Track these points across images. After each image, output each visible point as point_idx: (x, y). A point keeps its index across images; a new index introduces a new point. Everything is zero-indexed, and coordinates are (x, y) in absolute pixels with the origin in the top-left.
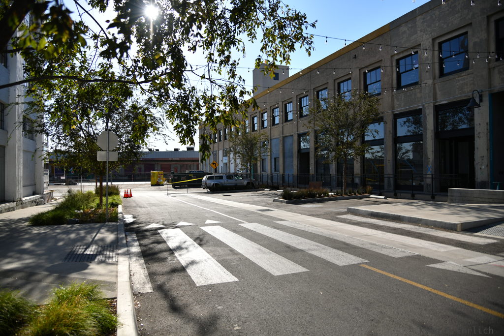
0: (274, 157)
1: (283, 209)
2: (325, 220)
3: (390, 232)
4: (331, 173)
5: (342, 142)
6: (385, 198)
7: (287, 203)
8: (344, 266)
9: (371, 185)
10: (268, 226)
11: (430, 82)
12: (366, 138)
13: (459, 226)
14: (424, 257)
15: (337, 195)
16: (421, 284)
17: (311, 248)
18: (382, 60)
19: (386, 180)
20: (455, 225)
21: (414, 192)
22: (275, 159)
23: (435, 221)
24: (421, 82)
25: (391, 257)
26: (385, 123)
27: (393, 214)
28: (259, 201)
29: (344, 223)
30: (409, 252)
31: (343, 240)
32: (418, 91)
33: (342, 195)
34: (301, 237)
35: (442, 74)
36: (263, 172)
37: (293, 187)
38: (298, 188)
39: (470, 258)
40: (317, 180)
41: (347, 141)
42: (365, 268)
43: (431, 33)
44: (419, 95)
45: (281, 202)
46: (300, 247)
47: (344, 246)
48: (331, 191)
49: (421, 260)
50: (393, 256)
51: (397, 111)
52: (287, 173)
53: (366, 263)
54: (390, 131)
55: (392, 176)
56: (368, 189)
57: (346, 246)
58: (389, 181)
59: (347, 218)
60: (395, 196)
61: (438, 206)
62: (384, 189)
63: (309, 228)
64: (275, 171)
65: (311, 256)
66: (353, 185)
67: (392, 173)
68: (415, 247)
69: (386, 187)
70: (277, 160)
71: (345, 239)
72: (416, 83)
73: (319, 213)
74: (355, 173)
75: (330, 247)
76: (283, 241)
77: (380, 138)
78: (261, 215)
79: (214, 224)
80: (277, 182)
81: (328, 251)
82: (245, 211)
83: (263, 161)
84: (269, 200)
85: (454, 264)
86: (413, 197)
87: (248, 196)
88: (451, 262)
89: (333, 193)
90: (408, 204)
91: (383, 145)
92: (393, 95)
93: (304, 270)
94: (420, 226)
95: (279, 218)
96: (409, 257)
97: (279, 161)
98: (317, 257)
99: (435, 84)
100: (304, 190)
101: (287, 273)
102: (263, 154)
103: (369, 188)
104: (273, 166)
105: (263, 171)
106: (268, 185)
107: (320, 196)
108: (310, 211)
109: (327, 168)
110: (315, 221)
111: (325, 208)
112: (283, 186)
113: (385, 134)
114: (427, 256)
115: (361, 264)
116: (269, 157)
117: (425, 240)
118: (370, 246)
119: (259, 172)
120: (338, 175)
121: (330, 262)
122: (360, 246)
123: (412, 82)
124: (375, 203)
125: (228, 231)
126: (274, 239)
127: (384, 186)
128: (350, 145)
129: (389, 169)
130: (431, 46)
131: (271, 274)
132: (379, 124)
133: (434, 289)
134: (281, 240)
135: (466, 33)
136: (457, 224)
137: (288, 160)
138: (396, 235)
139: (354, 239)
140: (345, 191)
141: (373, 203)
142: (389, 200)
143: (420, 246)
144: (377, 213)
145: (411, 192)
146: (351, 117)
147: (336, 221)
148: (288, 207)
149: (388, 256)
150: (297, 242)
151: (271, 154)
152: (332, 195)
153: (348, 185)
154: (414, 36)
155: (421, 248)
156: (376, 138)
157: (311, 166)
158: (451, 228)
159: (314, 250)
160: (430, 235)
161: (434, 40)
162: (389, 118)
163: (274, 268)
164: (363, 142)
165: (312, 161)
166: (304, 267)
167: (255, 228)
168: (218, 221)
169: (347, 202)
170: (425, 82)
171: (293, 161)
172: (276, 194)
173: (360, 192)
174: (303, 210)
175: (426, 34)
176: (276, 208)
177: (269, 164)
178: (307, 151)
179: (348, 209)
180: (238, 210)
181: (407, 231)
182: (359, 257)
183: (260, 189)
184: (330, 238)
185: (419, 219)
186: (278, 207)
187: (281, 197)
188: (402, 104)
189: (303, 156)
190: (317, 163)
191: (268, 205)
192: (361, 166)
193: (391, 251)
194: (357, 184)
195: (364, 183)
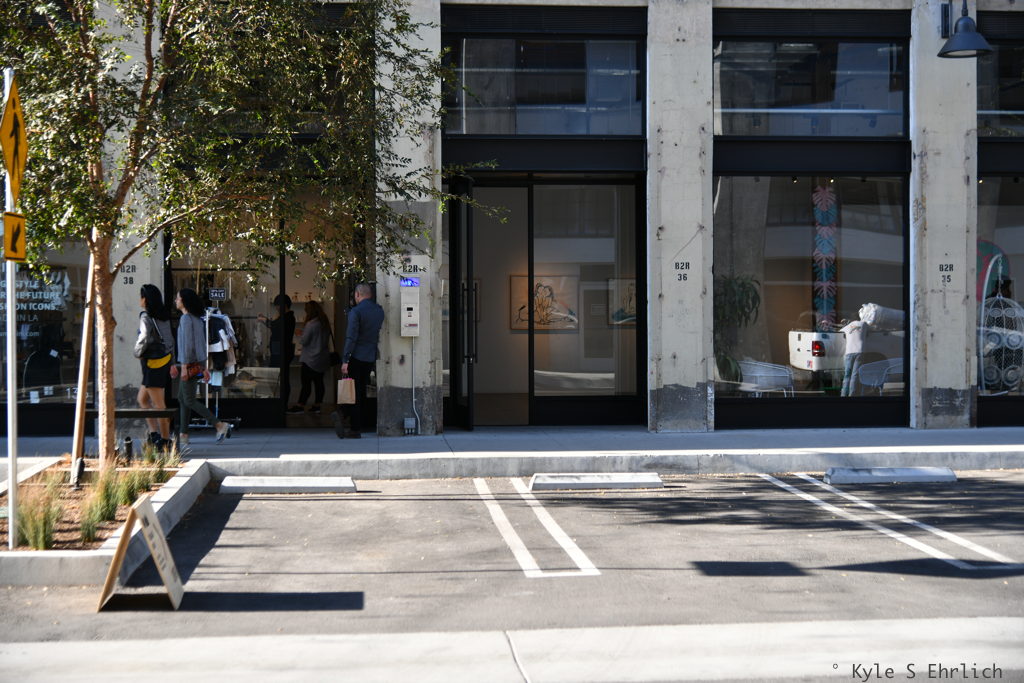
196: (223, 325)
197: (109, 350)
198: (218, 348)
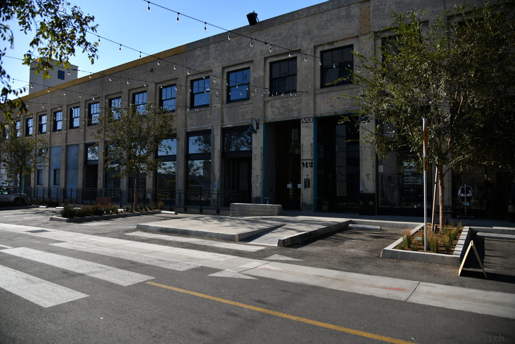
0: (53, 168)
1: (62, 228)
2: (111, 239)
3: (178, 247)
4: (121, 188)
5: (135, 156)
6: (176, 214)
7: (67, 221)
8: (130, 286)
9: (162, 201)
10: (41, 250)
11: (219, 106)
12: (160, 154)
13: (236, 237)
14: (206, 268)
15: (127, 211)
16: (202, 293)
17: (93, 270)
18: (178, 78)
19: (177, 195)
20: (234, 236)
21: (202, 207)
22: (55, 170)
23: (218, 234)
24: (211, 104)
25: (177, 271)
26: (178, 140)
27: (182, 228)
28: (30, 221)
29: (132, 240)
30: (194, 265)
32: (208, 112)
33: (132, 212)
34: (83, 259)
35: (229, 101)
36: (38, 186)
37: (77, 203)
38: (82, 204)
39: (243, 264)
40: (105, 196)
41: (139, 155)
42: (150, 285)
43: (221, 62)
44: (209, 117)
45: (60, 220)
46: (80, 271)
47: (130, 265)
48: (121, 208)
49: (204, 270)
50: (179, 270)
51: (189, 129)
52: (69, 187)
53: (152, 280)
54: (182, 148)
55: (183, 192)
57: (132, 265)
58: (180, 197)
59: (137, 235)
60: (185, 212)
61: (221, 220)
62: (175, 204)
63: (93, 249)
64: (55, 184)
65: (93, 279)
66: (145, 201)
67: (183, 189)
68: (199, 260)
69: (177, 203)
70: (57, 171)
71: (131, 257)
72: (207, 106)
73: (105, 232)
74: (147, 188)
75: (115, 267)
76: (59, 266)
77: (174, 154)
78: (33, 238)
80: (56, 197)
81: (113, 272)
82: (10, 233)
83: (39, 172)
84: (45, 219)
85: (231, 271)
86: (201, 212)
87: (15, 214)
88: (229, 270)
89: (122, 210)
90: (196, 219)
91: (176, 161)
92: (186, 114)
93: (83, 296)
94: (205, 239)
95: (56, 239)
96: (193, 270)
97: (60, 173)
98: (100, 279)
99: (222, 109)
100: (90, 207)
101: (61, 303)
102: (39, 164)
103: (161, 204)
104: (52, 179)
105: (38, 184)
106: (44, 200)
107: (108, 212)
108: (95, 230)
109: (117, 182)
110: (100, 241)
111: (113, 225)
112: (64, 202)
113: (178, 150)
114: (209, 266)
115: (147, 281)
116: (47, 168)
117: (208, 252)
118: (157, 262)
119: (32, 185)
120: (129, 190)
121: (113, 284)
122: (147, 263)
123: (204, 103)
124: (166, 218)
126: (47, 265)
127: (175, 201)
128: (142, 159)
129: (180, 185)
130: (221, 74)
131: (40, 306)
132: (172, 140)
133: (213, 296)
134: (56, 265)
135: (248, 68)
136: (235, 235)
137: (71, 172)
138: (183, 249)
139: (141, 256)
140: (136, 206)
141: (163, 218)
142: (180, 215)
143: (204, 258)
144: (167, 228)
145: (199, 207)
146: (145, 130)
147: (124, 239)
148: (69, 226)
149: (174, 270)
150: (77, 265)
151: (50, 164)
153: (139, 201)
154: (207, 62)
155: (205, 259)
156: (169, 154)
157: (99, 180)
158: (230, 239)
159: (96, 272)
160: (213, 247)
161: (223, 68)
162: (182, 136)
163: (45, 298)
164: (156, 157)
165: (101, 175)
166: (83, 292)
167: (21, 254)
169: (137, 219)
170: (215, 105)
171: (78, 173)
172: (54, 212)
173: (152, 207)
174: (86, 229)
175: (218, 62)
176: (53, 228)
177: (47, 176)
178: (94, 163)
179: (138, 225)
181: (193, 244)
182: (146, 274)
183: (33, 205)
184: (116, 258)
185: (204, 232)
186: (56, 227)
187: (60, 215)
188: (194, 123)
189: (90, 168)
190: (106, 176)
191: (42, 225)
192: (153, 182)
193: (177, 265)
194: (148, 200)
195: (155, 199)
196: (470, 189)
197: (443, 196)
198: (469, 195)
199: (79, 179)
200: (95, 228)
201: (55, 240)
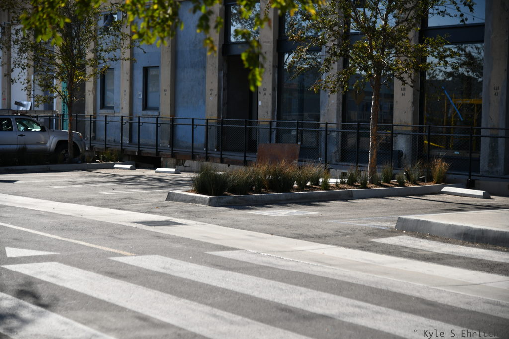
0: (140, 63)
2: (343, 249)
4: (322, 120)
6: (486, 196)
10: (199, 262)
12: (434, 21)
15: (352, 182)
17: (344, 310)
22: (146, 70)
28: (120, 199)
29: (398, 256)
31: (417, 295)
33: (364, 185)
36: (104, 111)
45: (194, 200)
47: (424, 307)
52: (184, 114)
55: (501, 133)
56: (438, 168)
59: (403, 244)
63: (315, 268)
64: (145, 107)
65: (355, 327)
66: (387, 152)
69: (484, 164)
70: (152, 73)
71: (418, 292)
73: (318, 232)
74: (396, 121)
75: (390, 308)
77: (476, 21)
78: (158, 236)
79: (35, 257)
80: (153, 142)
82: (102, 225)
84: (158, 196)
87: (74, 183)
89: (339, 180)
91: (481, 41)
95: (215, 242)
97: (157, 77)
98: (370, 329)
103: (440, 166)
104: (139, 95)
105: (103, 106)
106: (123, 150)
107: (302, 186)
108: (291, 226)
110: (320, 252)
113: (489, 10)
118: (486, 306)
119: (90, 110)
122: (461, 307)
125: (92, 274)
129: (494, 112)
137: (187, 76)
139: (440, 291)
140: (373, 172)
141: (456, 206)
142: (497, 200)
147: (376, 252)
150: (301, 298)
151: (132, 54)
152: (337, 184)
153: (380, 157)
156: (467, 22)
157: (261, 96)
159: (354, 315)
164: (425, 33)
165: (266, 82)
167: (164, 268)
168: (42, 250)
171: (204, 78)
172: (160, 180)
173: (414, 176)
176: (189, 219)
177: (125, 85)
179: (399, 220)
180: (76, 222)
186: (192, 215)
187: (191, 188)
190: (279, 87)
191: (156, 210)
194: (400, 154)
199: (208, 92)
200: (290, 223)
201: (214, 245)
